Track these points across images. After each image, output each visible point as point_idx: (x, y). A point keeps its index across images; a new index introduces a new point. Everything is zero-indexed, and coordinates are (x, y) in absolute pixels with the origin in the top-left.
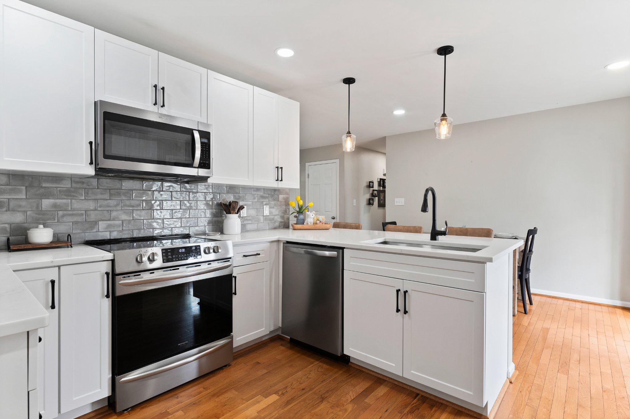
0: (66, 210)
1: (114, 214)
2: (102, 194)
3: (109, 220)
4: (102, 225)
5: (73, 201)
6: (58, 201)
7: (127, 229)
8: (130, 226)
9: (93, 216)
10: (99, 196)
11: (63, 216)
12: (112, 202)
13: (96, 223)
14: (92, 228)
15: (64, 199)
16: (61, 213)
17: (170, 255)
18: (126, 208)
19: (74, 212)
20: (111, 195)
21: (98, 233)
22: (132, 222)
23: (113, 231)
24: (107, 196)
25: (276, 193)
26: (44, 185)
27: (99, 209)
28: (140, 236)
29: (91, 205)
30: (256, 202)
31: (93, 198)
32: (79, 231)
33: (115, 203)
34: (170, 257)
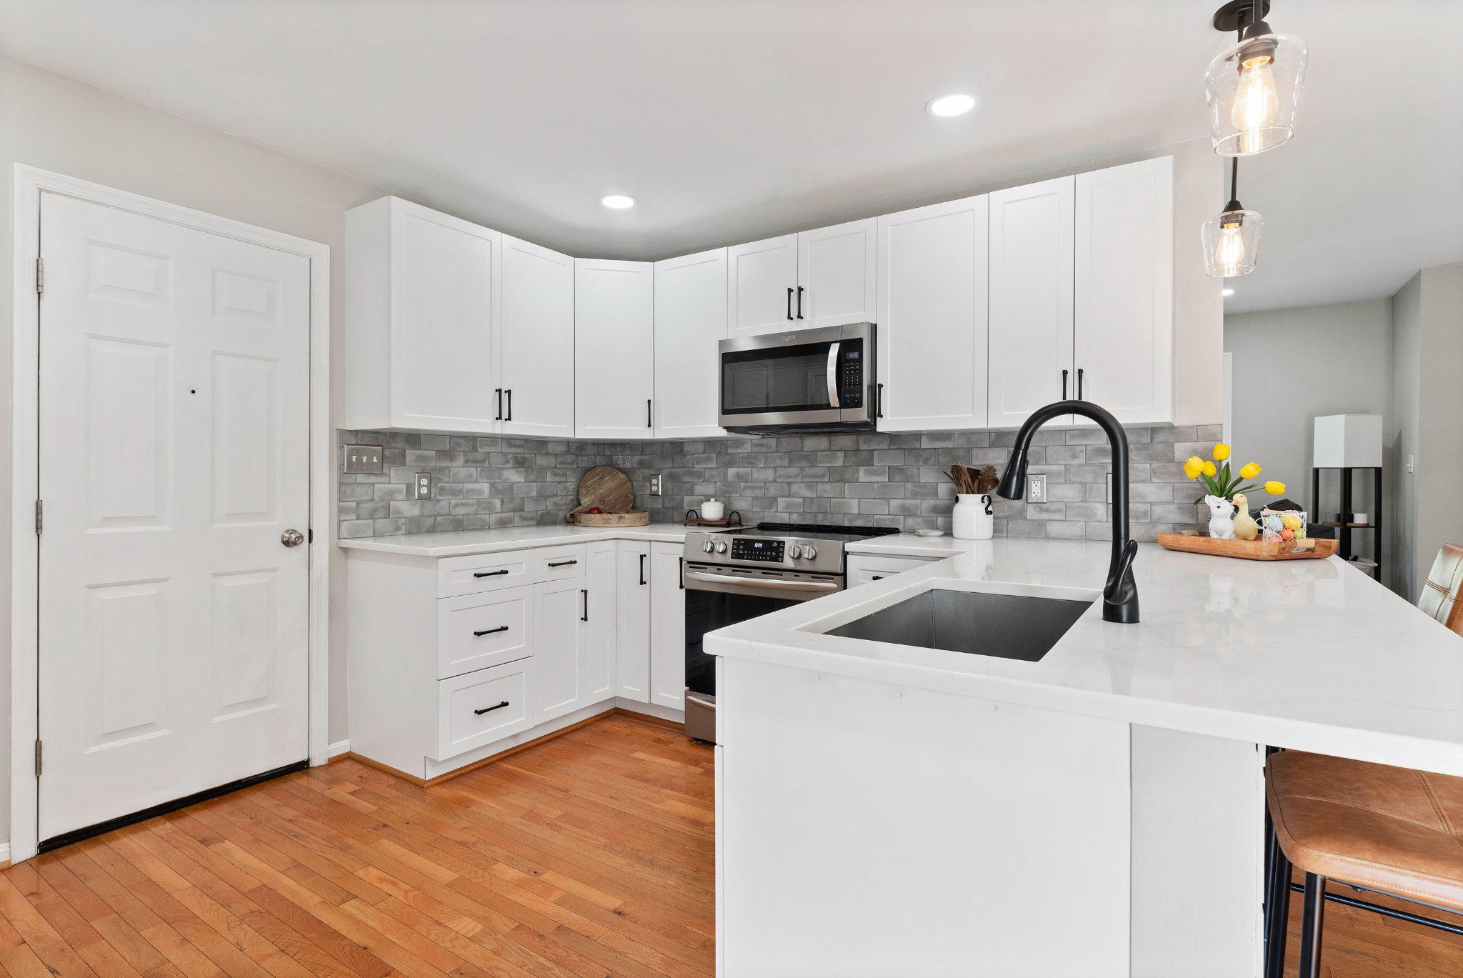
0: (747, 481)
1: (795, 488)
2: (781, 458)
3: (789, 496)
4: (782, 502)
5: (754, 469)
6: (741, 470)
7: (808, 511)
8: (813, 507)
9: (772, 491)
10: (778, 462)
11: (745, 488)
12: (792, 471)
13: (775, 499)
14: (771, 506)
15: (745, 467)
16: (742, 484)
17: (741, 549)
18: (807, 480)
19: (754, 484)
20: (791, 461)
21: (778, 514)
22: (816, 500)
23: (793, 513)
24: (786, 463)
25: (1161, 437)
26: (729, 451)
27: (778, 480)
28: (826, 523)
29: (769, 474)
30: (1080, 466)
31: (773, 465)
32: (758, 510)
33: (796, 472)
34: (741, 552)
